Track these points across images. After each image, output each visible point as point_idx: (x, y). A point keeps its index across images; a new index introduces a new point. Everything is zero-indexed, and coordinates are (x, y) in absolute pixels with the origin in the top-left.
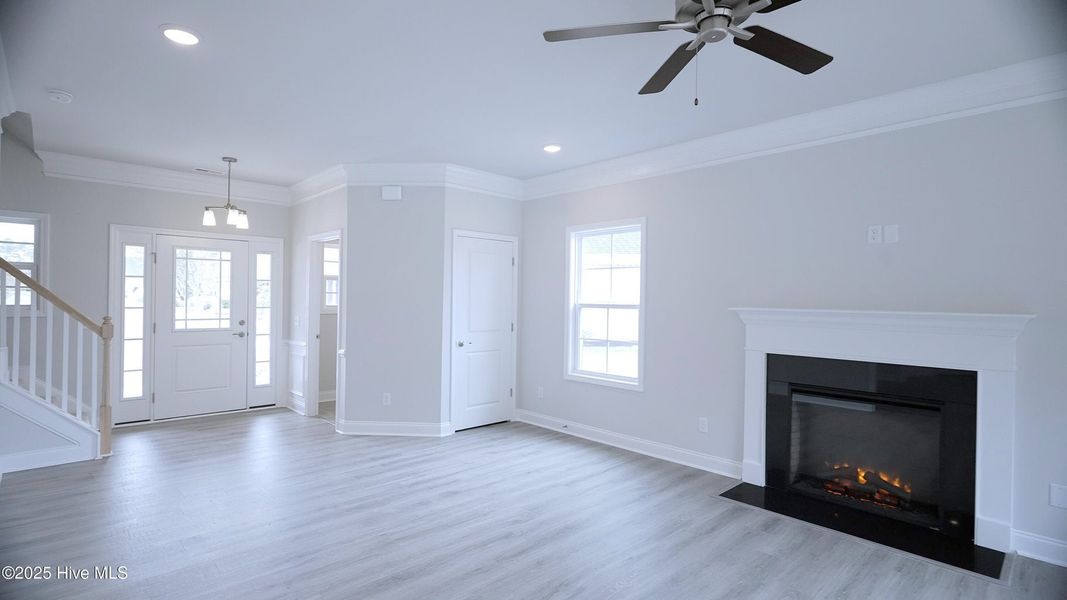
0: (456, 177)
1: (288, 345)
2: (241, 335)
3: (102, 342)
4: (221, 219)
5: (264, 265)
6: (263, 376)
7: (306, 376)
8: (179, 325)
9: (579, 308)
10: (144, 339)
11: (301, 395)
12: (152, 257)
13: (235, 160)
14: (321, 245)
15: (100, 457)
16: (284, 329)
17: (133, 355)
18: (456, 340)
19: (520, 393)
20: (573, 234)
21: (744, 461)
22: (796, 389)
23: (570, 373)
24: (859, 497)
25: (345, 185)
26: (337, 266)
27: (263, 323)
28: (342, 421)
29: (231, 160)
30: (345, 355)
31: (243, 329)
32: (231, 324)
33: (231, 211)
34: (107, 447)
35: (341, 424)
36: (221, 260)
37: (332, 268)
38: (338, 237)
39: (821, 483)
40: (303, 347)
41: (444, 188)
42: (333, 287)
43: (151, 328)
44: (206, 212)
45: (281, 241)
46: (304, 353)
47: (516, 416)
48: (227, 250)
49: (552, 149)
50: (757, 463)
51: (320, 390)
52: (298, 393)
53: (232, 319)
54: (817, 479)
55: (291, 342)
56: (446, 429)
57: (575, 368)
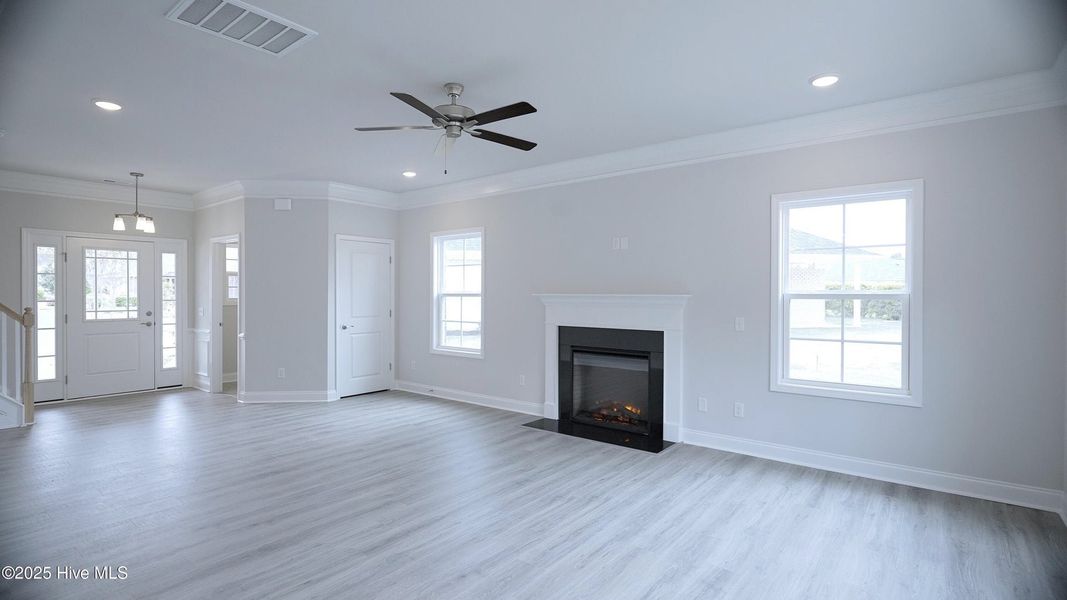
0: (337, 191)
1: (194, 333)
2: (149, 324)
3: (24, 329)
4: (130, 225)
5: (169, 263)
6: (170, 360)
7: (211, 361)
8: (90, 316)
9: (440, 297)
10: (56, 328)
11: (206, 375)
12: (63, 257)
13: (142, 175)
14: (223, 246)
15: (24, 425)
16: (189, 318)
17: (46, 342)
18: (340, 323)
19: (398, 368)
20: (435, 238)
21: (546, 403)
22: (576, 350)
23: (434, 348)
24: (611, 420)
25: (242, 197)
26: (237, 263)
27: (169, 314)
28: (243, 393)
29: (137, 175)
30: (245, 338)
31: (150, 319)
32: (139, 315)
33: (139, 219)
34: (30, 418)
35: (242, 396)
36: (128, 259)
37: (232, 266)
38: (237, 240)
39: (591, 414)
40: (206, 333)
41: (327, 200)
42: (233, 282)
43: (63, 319)
44: (116, 219)
45: (185, 242)
46: (208, 339)
47: (395, 386)
48: (134, 251)
49: (410, 175)
50: (552, 404)
51: (224, 371)
52: (203, 373)
53: (139, 311)
54: (590, 413)
55: (196, 330)
56: (333, 395)
57: (438, 345)
